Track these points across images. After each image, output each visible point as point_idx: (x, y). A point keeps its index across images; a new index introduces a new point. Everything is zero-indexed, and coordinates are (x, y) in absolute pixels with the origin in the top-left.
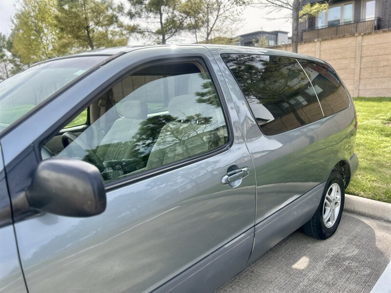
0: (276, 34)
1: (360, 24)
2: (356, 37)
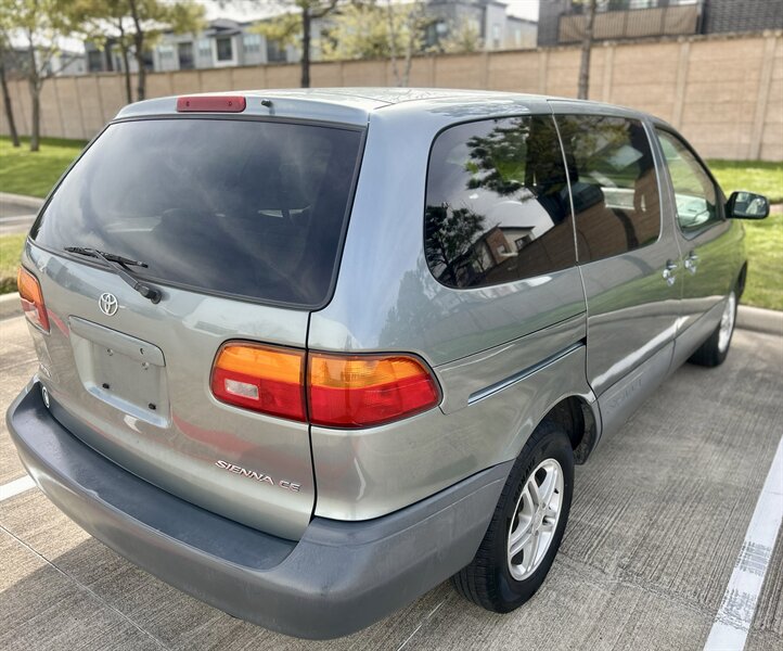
0: (482, 6)
1: (670, 10)
2: (680, 44)
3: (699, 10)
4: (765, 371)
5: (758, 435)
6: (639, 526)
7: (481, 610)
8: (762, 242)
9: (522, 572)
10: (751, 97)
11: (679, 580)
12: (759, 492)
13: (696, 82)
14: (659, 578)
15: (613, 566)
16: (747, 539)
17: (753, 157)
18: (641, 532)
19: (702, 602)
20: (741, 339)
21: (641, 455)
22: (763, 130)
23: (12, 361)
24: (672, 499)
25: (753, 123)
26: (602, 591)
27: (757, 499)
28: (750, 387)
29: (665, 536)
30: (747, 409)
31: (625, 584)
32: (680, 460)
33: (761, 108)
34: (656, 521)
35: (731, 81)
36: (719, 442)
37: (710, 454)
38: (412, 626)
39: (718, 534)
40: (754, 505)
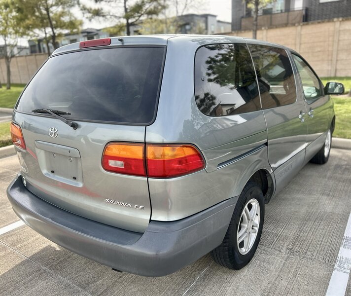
0: (206, 17)
1: (291, 13)
2: (297, 26)
3: (304, 12)
4: (346, 165)
5: (346, 192)
6: (295, 232)
7: (226, 269)
8: (340, 110)
9: (244, 251)
10: (330, 49)
11: (315, 254)
12: (349, 215)
13: (305, 43)
14: (306, 253)
15: (284, 249)
16: (345, 235)
17: (333, 75)
18: (296, 234)
19: (327, 262)
20: (334, 152)
21: (293, 202)
22: (336, 63)
23: (5, 176)
24: (309, 220)
25: (331, 60)
26: (280, 260)
27: (348, 218)
28: (340, 172)
29: (308, 235)
30: (340, 181)
31: (290, 256)
32: (311, 204)
33: (335, 53)
34: (302, 229)
35: (321, 42)
36: (328, 195)
37: (325, 200)
38: (195, 278)
39: (331, 233)
40: (347, 221)
